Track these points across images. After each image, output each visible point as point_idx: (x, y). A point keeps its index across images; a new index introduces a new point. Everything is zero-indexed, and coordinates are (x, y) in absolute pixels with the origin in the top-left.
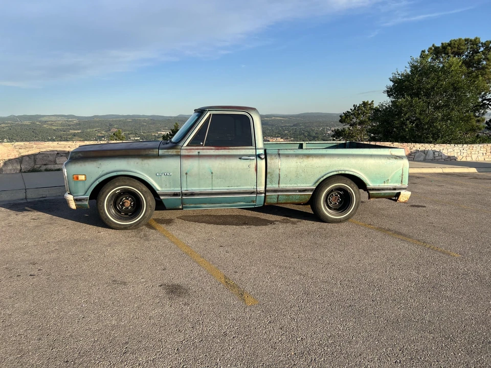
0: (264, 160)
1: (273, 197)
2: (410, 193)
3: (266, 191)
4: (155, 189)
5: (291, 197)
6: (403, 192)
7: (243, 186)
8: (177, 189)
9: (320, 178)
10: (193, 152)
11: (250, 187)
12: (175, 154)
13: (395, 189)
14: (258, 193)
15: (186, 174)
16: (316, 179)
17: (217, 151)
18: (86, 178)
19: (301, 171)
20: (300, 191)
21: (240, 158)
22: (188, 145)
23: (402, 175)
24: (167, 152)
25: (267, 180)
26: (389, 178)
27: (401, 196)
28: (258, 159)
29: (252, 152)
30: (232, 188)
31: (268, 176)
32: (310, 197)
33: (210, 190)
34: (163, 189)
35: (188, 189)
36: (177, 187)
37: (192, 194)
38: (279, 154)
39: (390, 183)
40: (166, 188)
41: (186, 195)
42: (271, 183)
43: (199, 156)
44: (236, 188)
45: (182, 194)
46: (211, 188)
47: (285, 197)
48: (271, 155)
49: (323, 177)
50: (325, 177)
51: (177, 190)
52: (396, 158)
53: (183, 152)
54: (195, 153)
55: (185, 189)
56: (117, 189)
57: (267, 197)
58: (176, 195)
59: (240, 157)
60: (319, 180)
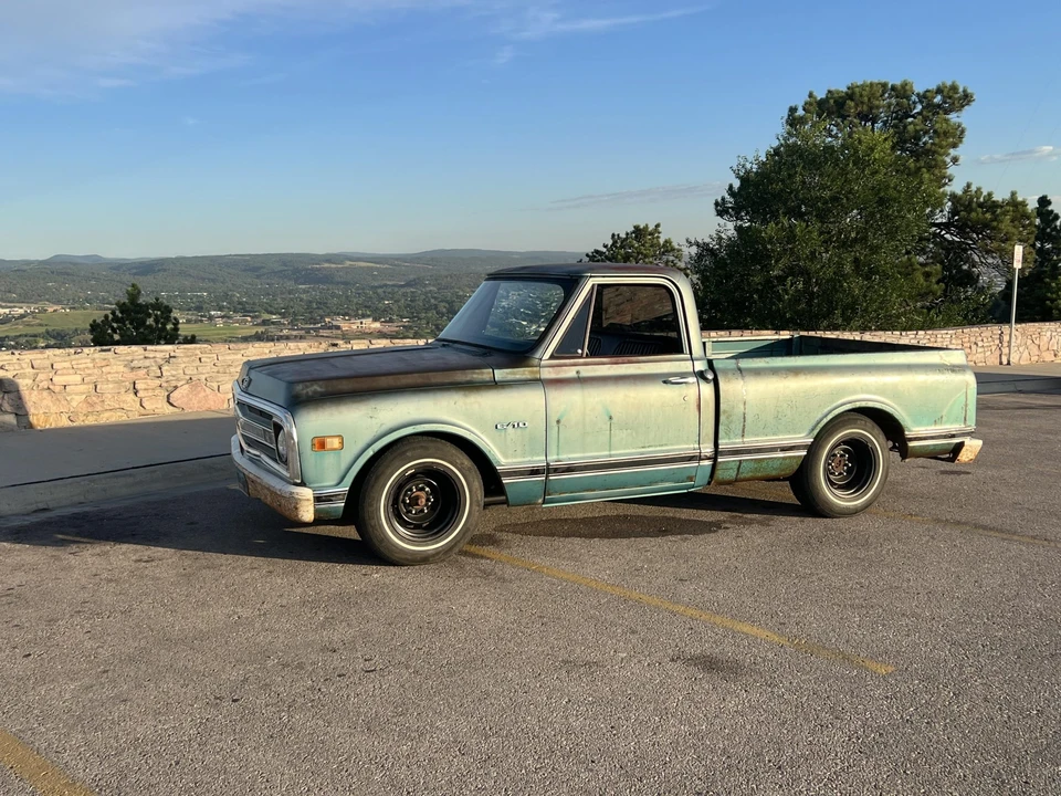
0: (712, 385)
1: (730, 466)
2: (980, 442)
3: (717, 452)
4: (494, 462)
5: (764, 464)
6: (968, 441)
7: (672, 445)
8: (538, 458)
9: (821, 420)
10: (565, 372)
11: (688, 448)
12: (529, 377)
13: (953, 436)
14: (700, 458)
15: (558, 422)
16: (813, 422)
17: (615, 366)
18: (342, 443)
19: (785, 405)
20: (784, 449)
21: (665, 382)
22: (552, 357)
23: (966, 405)
24: (510, 373)
25: (721, 428)
26: (944, 413)
27: (964, 449)
28: (701, 381)
29: (686, 366)
30: (651, 449)
31: (722, 418)
32: (799, 463)
33: (607, 456)
34: (510, 461)
35: (561, 457)
36: (538, 455)
37: (570, 469)
38: (740, 369)
39: (946, 423)
40: (515, 457)
41: (556, 471)
42: (728, 435)
43: (580, 381)
44: (658, 448)
45: (548, 469)
46: (607, 453)
47: (752, 465)
48: (726, 371)
49: (826, 416)
50: (830, 417)
51: (538, 460)
52: (953, 371)
53: (547, 374)
54: (571, 373)
55: (555, 457)
56: (407, 468)
57: (719, 467)
58: (534, 472)
59: (666, 379)
60: (818, 423)
